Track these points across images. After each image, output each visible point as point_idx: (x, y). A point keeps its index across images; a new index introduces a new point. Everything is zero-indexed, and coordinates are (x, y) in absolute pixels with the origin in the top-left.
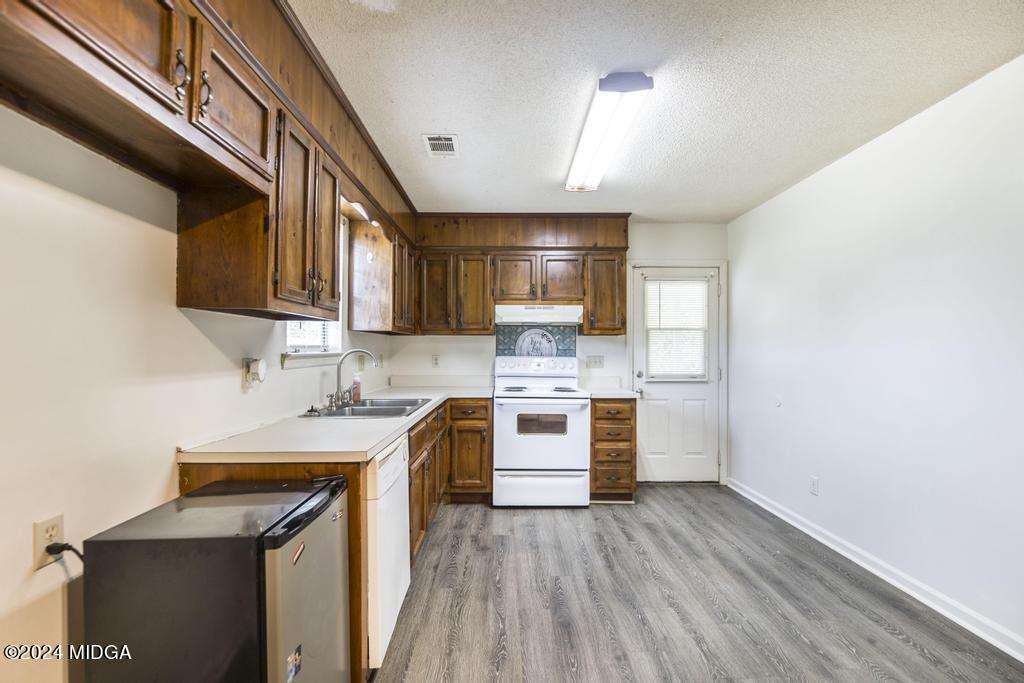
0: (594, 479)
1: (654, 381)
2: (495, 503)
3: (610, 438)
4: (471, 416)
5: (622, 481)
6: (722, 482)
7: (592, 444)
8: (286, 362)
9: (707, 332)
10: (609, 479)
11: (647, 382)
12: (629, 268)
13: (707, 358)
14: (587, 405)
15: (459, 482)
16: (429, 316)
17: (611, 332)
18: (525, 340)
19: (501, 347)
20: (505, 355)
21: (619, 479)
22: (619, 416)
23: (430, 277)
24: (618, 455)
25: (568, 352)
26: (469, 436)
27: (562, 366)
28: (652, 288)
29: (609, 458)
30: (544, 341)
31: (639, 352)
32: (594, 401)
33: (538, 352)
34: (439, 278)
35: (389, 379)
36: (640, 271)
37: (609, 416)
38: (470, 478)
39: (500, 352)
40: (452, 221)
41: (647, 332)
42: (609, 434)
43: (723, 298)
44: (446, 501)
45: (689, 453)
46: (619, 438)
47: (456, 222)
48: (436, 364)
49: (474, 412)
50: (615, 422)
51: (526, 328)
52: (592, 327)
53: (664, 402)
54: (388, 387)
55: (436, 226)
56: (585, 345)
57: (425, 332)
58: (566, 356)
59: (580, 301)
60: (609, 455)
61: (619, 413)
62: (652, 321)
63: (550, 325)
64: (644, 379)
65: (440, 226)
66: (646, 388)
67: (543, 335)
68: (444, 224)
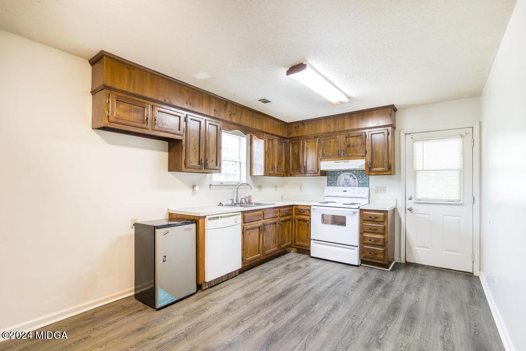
0: (362, 252)
1: (420, 202)
2: (312, 255)
3: (371, 231)
4: (303, 214)
5: (378, 256)
6: (476, 274)
7: (361, 234)
8: (212, 187)
9: (462, 172)
10: (370, 253)
11: (415, 203)
12: (402, 135)
13: (462, 188)
14: (356, 212)
15: (298, 243)
16: (293, 168)
17: (382, 173)
18: (342, 178)
19: (329, 182)
20: (332, 186)
21: (376, 254)
22: (376, 220)
23: (293, 151)
24: (376, 241)
25: (365, 184)
26: (302, 222)
27: (358, 191)
28: (418, 146)
29: (371, 242)
30: (351, 178)
31: (409, 185)
32: (362, 211)
33: (348, 184)
34: (297, 151)
35: (282, 196)
36: (410, 136)
37: (371, 219)
38: (303, 242)
39: (329, 184)
40: (302, 124)
41: (415, 172)
42: (370, 229)
43: (476, 148)
44: (294, 251)
45: (447, 250)
46: (376, 232)
47: (304, 125)
48: (301, 190)
49: (304, 212)
50: (375, 223)
51: (342, 172)
52: (370, 171)
53: (428, 216)
54: (281, 199)
55: (295, 127)
56: (374, 180)
57: (291, 175)
58: (363, 186)
59: (363, 157)
60: (370, 240)
61: (376, 218)
62: (418, 165)
63: (354, 170)
64: (413, 201)
65: (297, 127)
66: (414, 207)
67: (351, 176)
68: (298, 126)
